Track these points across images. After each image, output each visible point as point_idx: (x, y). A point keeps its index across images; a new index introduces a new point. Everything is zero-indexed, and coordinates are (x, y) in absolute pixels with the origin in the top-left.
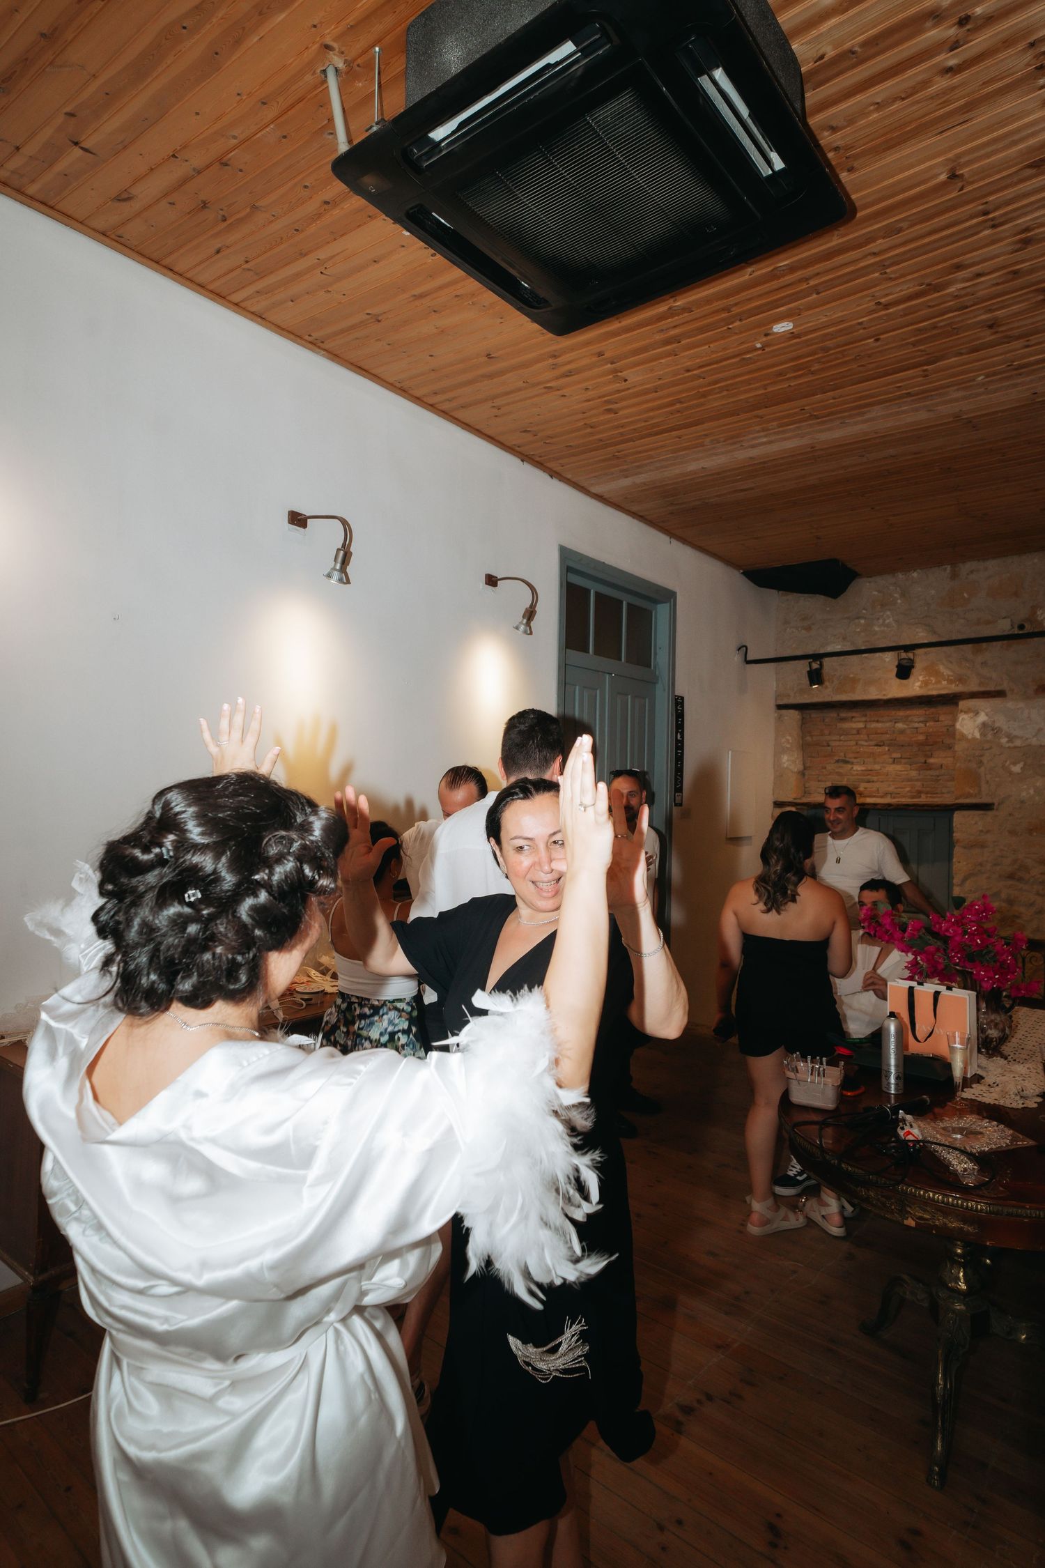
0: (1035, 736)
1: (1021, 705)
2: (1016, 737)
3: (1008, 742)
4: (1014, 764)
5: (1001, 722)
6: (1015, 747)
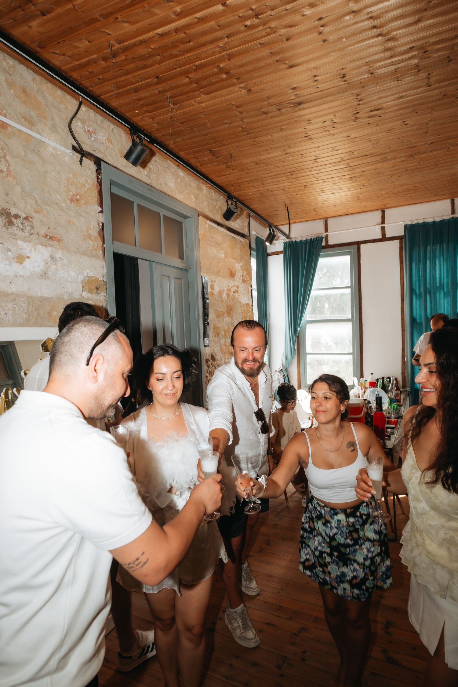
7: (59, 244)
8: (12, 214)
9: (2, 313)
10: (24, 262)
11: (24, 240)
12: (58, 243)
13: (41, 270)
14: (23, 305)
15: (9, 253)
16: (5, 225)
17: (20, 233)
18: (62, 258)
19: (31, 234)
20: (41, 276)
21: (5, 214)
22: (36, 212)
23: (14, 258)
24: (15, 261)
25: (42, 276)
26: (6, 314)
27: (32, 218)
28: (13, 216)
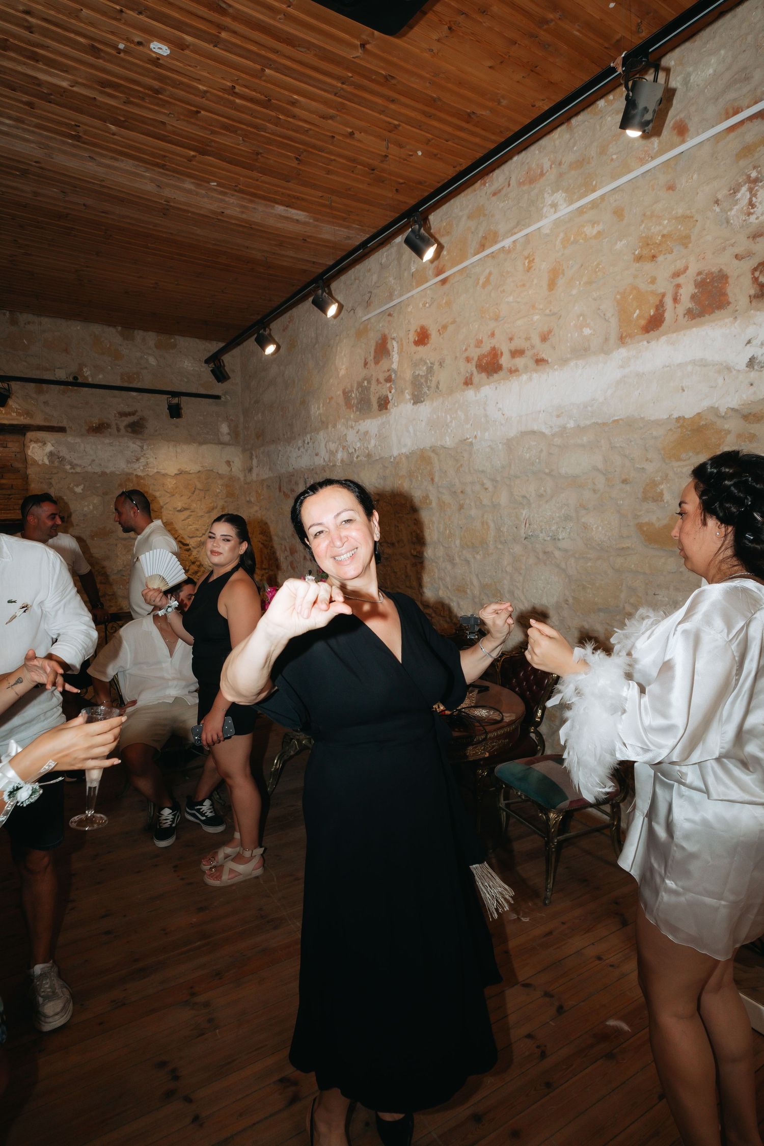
0: (90, 465)
1: (78, 440)
2: (77, 465)
3: (71, 469)
4: (77, 486)
5: (64, 452)
6: (77, 473)
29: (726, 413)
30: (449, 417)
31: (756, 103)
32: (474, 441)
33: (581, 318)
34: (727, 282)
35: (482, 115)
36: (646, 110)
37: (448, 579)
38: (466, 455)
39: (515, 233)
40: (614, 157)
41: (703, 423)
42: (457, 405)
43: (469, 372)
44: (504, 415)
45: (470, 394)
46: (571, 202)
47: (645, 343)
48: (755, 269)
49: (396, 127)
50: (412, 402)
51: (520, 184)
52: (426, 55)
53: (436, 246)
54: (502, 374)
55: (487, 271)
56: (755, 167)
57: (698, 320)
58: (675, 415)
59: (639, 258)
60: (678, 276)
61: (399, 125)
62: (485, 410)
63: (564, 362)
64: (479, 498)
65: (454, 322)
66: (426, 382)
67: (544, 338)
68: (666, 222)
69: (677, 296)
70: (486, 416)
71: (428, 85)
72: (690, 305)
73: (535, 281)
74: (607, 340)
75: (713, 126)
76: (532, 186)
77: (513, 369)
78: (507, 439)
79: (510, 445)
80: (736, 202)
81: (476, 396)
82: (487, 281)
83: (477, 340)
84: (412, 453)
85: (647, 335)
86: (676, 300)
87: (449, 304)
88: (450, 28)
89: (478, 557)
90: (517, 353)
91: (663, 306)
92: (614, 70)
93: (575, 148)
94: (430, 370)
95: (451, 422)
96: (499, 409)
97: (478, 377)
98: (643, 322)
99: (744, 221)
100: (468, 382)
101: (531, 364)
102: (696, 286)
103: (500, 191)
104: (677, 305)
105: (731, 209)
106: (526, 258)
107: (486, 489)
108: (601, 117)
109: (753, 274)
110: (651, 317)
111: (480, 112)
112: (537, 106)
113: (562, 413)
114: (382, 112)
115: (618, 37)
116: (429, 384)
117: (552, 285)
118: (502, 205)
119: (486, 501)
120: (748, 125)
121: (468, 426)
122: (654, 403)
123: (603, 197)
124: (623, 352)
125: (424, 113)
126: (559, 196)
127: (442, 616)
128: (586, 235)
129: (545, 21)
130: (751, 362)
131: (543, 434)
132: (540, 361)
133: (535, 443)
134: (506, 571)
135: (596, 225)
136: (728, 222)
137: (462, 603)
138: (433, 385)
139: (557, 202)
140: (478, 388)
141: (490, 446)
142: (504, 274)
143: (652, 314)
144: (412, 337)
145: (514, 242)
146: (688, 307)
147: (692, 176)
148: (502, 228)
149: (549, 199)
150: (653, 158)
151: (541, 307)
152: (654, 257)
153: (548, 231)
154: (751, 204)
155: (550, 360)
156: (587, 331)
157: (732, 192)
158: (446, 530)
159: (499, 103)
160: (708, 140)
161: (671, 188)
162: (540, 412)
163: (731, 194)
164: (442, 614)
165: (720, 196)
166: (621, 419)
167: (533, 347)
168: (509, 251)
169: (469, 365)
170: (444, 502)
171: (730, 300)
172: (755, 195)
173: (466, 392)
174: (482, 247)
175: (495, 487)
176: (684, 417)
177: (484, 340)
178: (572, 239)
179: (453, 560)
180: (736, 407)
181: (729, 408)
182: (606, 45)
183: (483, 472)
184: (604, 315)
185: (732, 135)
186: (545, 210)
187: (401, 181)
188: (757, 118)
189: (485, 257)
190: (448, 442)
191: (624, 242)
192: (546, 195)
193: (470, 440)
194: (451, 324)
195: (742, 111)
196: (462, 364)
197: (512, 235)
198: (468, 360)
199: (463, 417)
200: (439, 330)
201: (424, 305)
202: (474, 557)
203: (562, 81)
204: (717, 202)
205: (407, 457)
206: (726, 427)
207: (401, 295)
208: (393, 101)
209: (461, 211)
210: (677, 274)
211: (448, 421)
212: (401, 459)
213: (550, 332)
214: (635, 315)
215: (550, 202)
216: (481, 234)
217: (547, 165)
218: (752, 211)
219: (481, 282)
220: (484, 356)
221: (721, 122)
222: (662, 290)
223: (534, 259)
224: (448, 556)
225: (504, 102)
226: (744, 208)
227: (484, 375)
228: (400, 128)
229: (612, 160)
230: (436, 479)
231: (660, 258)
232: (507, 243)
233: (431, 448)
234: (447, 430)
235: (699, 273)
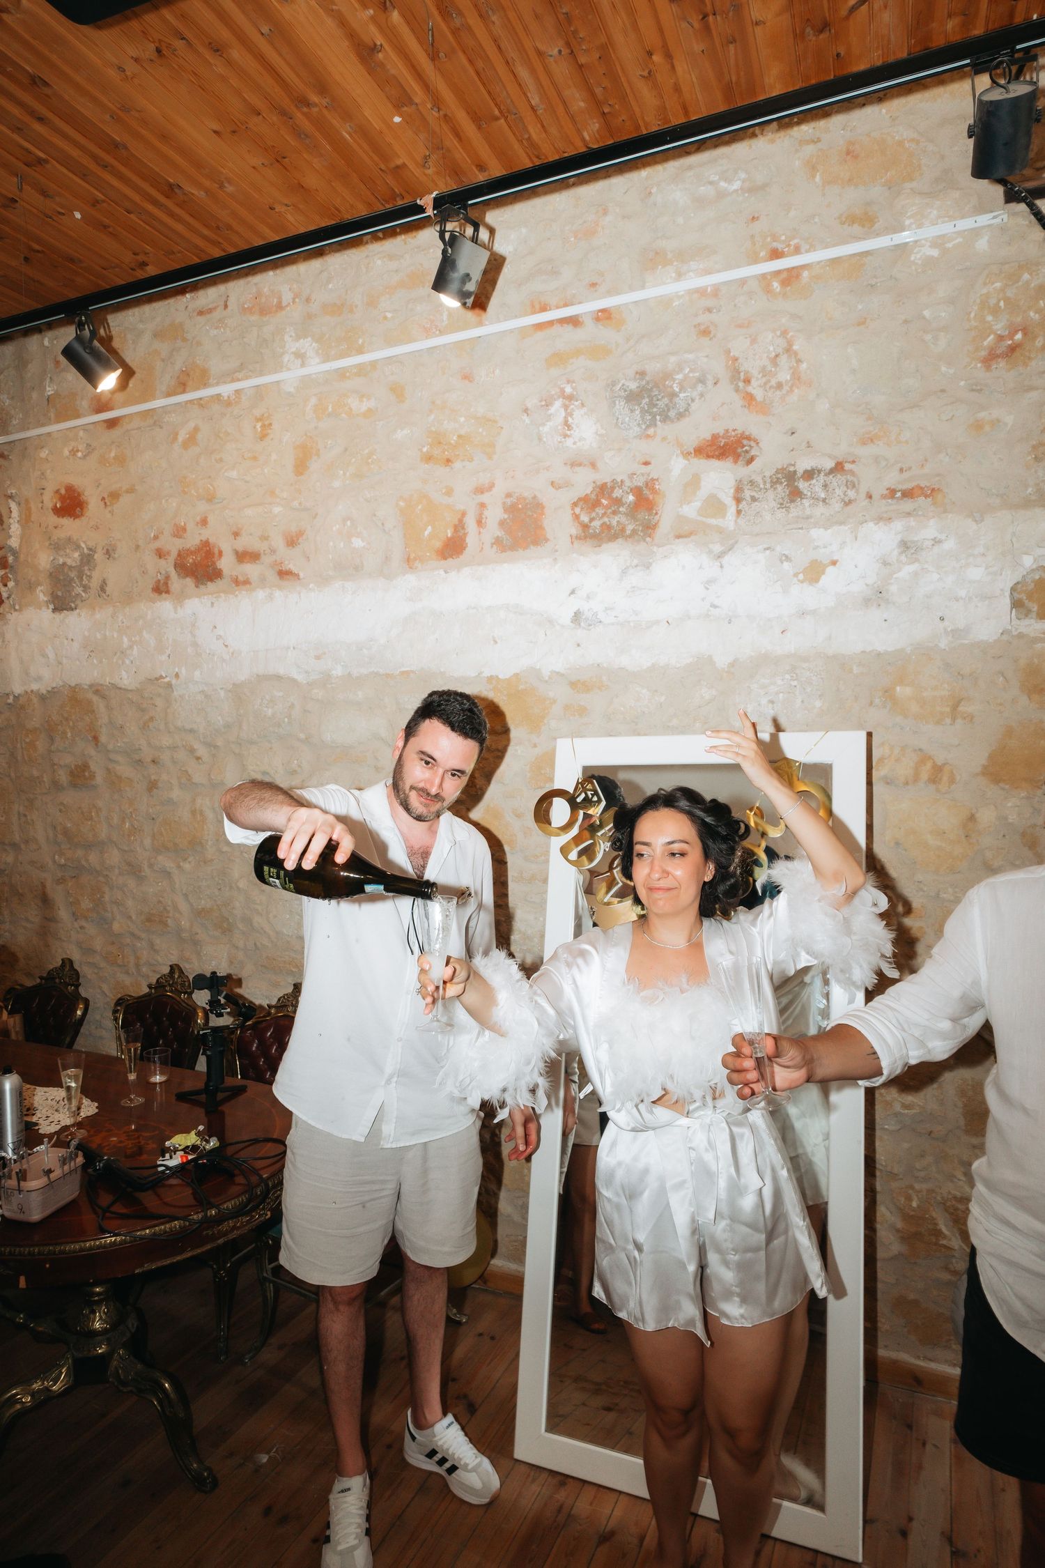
7: (934, 504)
8: (800, 472)
9: (764, 701)
10: (823, 577)
11: (828, 523)
12: (929, 500)
13: (867, 585)
14: (814, 678)
15: (786, 564)
16: (781, 504)
17: (820, 510)
18: (939, 537)
19: (848, 503)
20: (867, 602)
21: (783, 480)
22: (864, 444)
23: (796, 575)
24: (799, 581)
25: (869, 600)
26: (772, 702)
27: (854, 462)
28: (802, 477)
29: (550, 678)
30: (125, 640)
31: (566, 305)
32: (174, 682)
33: (349, 523)
34: (543, 514)
35: (193, 194)
36: (467, 277)
37: (130, 903)
38: (159, 702)
39: (239, 380)
40: (389, 315)
41: (521, 687)
42: (141, 622)
43: (163, 572)
44: (226, 646)
45: (165, 607)
46: (326, 359)
47: (442, 572)
48: (575, 504)
49: (40, 161)
50: (51, 606)
51: (245, 311)
52: (112, 73)
53: (119, 371)
54: (219, 583)
55: (192, 425)
56: (568, 382)
57: (509, 553)
58: (487, 673)
59: (428, 458)
60: (482, 493)
61: (46, 161)
62: (194, 636)
63: (323, 581)
64: (186, 771)
65: (131, 490)
66: (81, 579)
67: (292, 542)
68: (462, 419)
69: (482, 518)
70: (195, 645)
71: (107, 117)
72: (499, 533)
73: (274, 457)
74: (387, 559)
75: (516, 317)
76: (265, 319)
77: (241, 578)
78: (234, 684)
79: (238, 693)
80: (549, 418)
81: (176, 613)
82: (191, 440)
83: (175, 524)
84: (53, 692)
85: (443, 562)
86: (480, 523)
87: (121, 460)
88: (159, 51)
89: (187, 866)
90: (244, 556)
91: (463, 528)
92: (421, 209)
93: (330, 286)
94: (88, 559)
95: (131, 647)
96: (219, 637)
97: (176, 583)
98: (438, 544)
99: (560, 442)
100: (161, 589)
101: (272, 576)
102: (506, 511)
103: (210, 311)
104: (481, 530)
105: (543, 424)
106: (258, 420)
107: (198, 758)
108: (367, 256)
109: (573, 509)
110: (449, 539)
111: (189, 188)
112: (277, 210)
113: (325, 653)
114: (18, 130)
115: (399, 162)
116: (85, 581)
117: (301, 467)
118: (215, 332)
119: (197, 778)
120: (557, 328)
121: (164, 658)
122: (457, 654)
123: (374, 364)
124: (410, 581)
125: (95, 158)
126: (307, 345)
127: (120, 966)
128: (351, 409)
129: (303, 102)
130: (577, 617)
131: (294, 681)
132: (284, 574)
133: (281, 694)
134: (238, 888)
135: (365, 400)
136: (540, 439)
137: (157, 941)
138: (95, 583)
139: (305, 353)
140: (180, 598)
141: (203, 692)
142: (221, 435)
143: (449, 535)
144: (49, 500)
145: (237, 392)
146: (496, 535)
147: (493, 372)
148: (216, 366)
149: (292, 346)
150: (442, 333)
151: (285, 495)
152: (448, 461)
153: (292, 390)
154: (567, 425)
155: (301, 575)
156: (358, 543)
157: (543, 403)
158: (123, 821)
159: (221, 187)
160: (511, 331)
161: (467, 377)
162: (289, 648)
163: (542, 406)
164: (120, 962)
165: (529, 405)
166: (412, 671)
167: (273, 551)
168: (228, 403)
169: (162, 562)
170: (119, 778)
171: (549, 536)
172: (571, 415)
173: (158, 604)
174: (182, 387)
175: (214, 756)
176: (497, 676)
177: (188, 528)
178: (330, 410)
179: (140, 871)
180: (562, 671)
181: (553, 672)
182: (383, 167)
183: (191, 731)
184: (383, 524)
185: (540, 335)
186: (286, 358)
187: (37, 247)
188: (568, 323)
189: (187, 402)
190: (126, 679)
191: (405, 432)
192: (287, 338)
193: (167, 680)
194: (127, 492)
195: (550, 310)
196: (149, 559)
197: (233, 381)
198: (160, 554)
199: (152, 643)
200: (103, 499)
201: (74, 452)
202: (179, 867)
203: (317, 190)
204: (526, 411)
205: (43, 698)
206: (551, 694)
207: (24, 428)
208: (41, 120)
209: (141, 321)
210: (480, 490)
211: (125, 646)
212: (29, 700)
213: (300, 534)
214: (426, 533)
215: (294, 350)
216: (179, 364)
217: (287, 297)
218: (568, 432)
219: (180, 439)
220: (189, 552)
221: (526, 314)
222: (462, 508)
223: (270, 424)
224: (129, 864)
225: (230, 189)
226: (560, 427)
227: (189, 582)
228: (48, 166)
229: (385, 318)
230: (103, 739)
231: (457, 465)
232: (226, 390)
233: (91, 686)
234: (123, 662)
235: (508, 495)
